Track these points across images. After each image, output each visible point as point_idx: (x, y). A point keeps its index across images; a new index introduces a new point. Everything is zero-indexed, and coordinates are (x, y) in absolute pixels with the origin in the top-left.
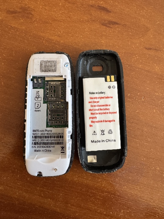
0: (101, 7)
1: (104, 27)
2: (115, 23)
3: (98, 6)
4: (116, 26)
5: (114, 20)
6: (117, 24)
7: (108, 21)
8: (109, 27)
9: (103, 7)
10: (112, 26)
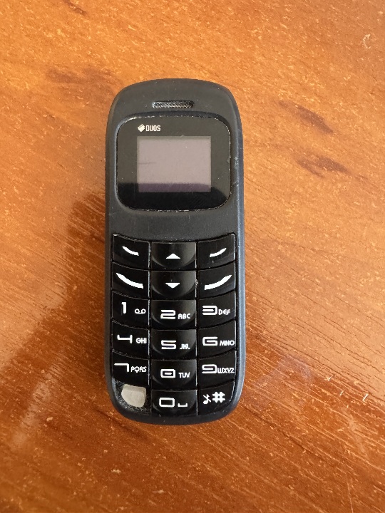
0: (308, 111)
1: (304, 171)
2: (336, 167)
3: (300, 108)
4: (340, 175)
5: (335, 158)
6: (342, 169)
7: (317, 156)
8: (317, 174)
9: (314, 115)
10: (325, 172)
